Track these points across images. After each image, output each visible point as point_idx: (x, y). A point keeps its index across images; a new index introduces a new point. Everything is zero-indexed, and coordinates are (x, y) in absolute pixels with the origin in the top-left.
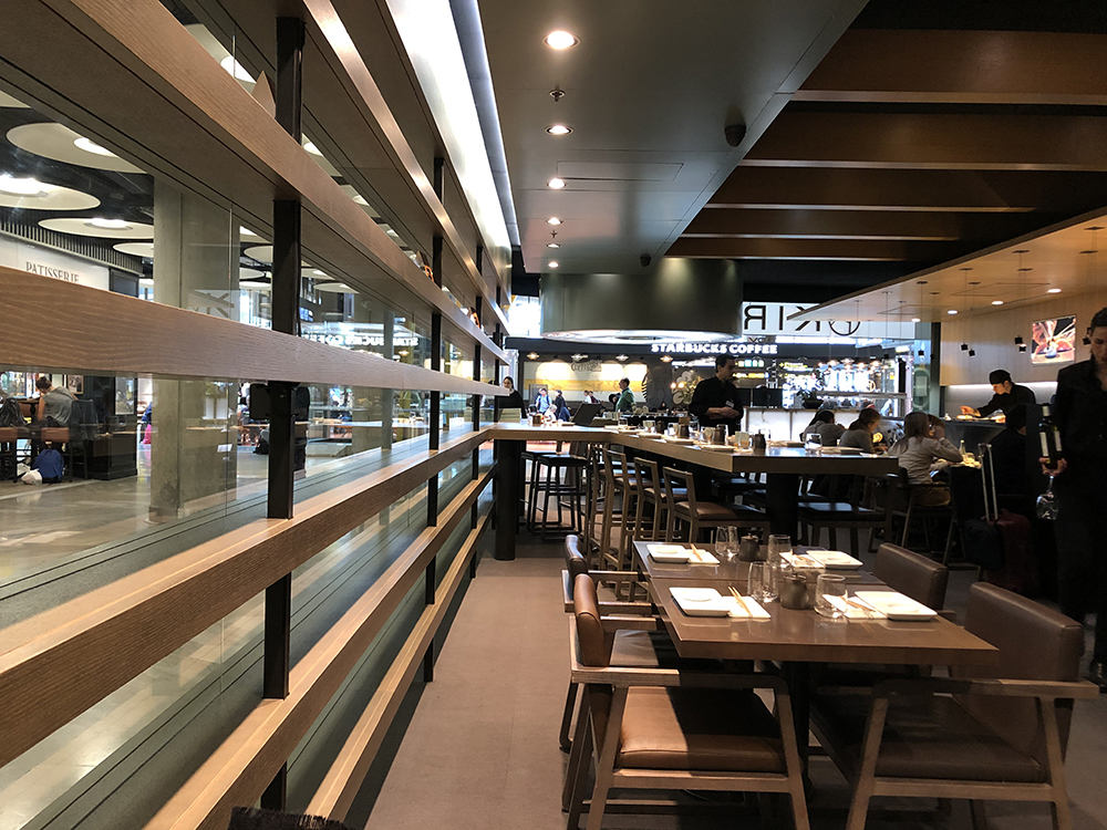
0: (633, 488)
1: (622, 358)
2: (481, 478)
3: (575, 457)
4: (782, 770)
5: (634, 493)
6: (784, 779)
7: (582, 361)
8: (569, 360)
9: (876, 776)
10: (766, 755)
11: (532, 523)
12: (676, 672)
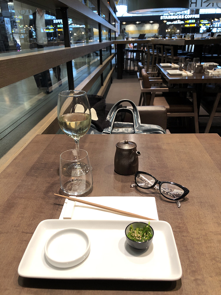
0: (156, 55)
1: (151, 22)
2: (112, 55)
3: (138, 49)
4: (193, 111)
5: (156, 56)
6: (193, 113)
7: (139, 24)
8: (135, 24)
9: (216, 112)
10: (189, 108)
11: (126, 70)
12: (168, 88)
